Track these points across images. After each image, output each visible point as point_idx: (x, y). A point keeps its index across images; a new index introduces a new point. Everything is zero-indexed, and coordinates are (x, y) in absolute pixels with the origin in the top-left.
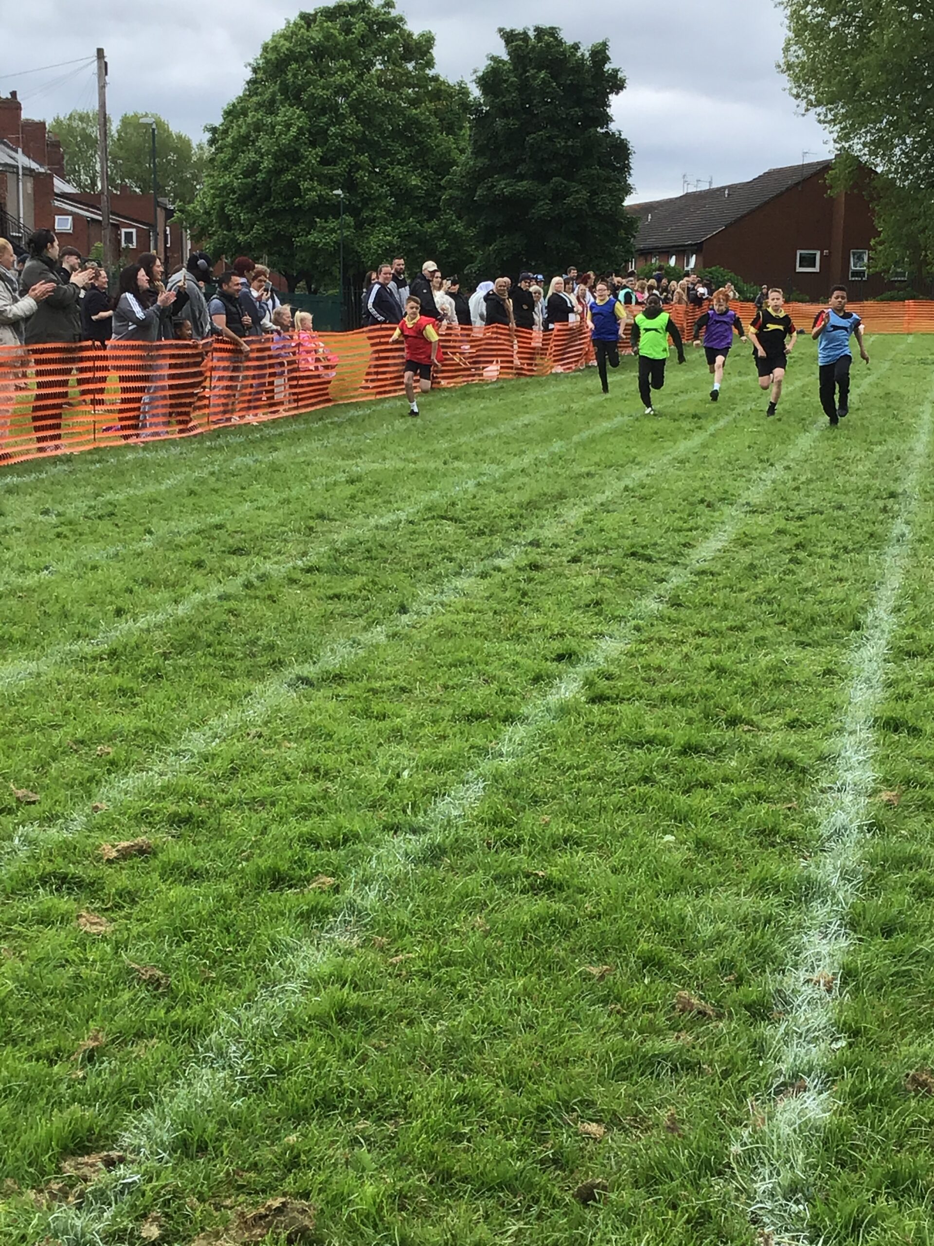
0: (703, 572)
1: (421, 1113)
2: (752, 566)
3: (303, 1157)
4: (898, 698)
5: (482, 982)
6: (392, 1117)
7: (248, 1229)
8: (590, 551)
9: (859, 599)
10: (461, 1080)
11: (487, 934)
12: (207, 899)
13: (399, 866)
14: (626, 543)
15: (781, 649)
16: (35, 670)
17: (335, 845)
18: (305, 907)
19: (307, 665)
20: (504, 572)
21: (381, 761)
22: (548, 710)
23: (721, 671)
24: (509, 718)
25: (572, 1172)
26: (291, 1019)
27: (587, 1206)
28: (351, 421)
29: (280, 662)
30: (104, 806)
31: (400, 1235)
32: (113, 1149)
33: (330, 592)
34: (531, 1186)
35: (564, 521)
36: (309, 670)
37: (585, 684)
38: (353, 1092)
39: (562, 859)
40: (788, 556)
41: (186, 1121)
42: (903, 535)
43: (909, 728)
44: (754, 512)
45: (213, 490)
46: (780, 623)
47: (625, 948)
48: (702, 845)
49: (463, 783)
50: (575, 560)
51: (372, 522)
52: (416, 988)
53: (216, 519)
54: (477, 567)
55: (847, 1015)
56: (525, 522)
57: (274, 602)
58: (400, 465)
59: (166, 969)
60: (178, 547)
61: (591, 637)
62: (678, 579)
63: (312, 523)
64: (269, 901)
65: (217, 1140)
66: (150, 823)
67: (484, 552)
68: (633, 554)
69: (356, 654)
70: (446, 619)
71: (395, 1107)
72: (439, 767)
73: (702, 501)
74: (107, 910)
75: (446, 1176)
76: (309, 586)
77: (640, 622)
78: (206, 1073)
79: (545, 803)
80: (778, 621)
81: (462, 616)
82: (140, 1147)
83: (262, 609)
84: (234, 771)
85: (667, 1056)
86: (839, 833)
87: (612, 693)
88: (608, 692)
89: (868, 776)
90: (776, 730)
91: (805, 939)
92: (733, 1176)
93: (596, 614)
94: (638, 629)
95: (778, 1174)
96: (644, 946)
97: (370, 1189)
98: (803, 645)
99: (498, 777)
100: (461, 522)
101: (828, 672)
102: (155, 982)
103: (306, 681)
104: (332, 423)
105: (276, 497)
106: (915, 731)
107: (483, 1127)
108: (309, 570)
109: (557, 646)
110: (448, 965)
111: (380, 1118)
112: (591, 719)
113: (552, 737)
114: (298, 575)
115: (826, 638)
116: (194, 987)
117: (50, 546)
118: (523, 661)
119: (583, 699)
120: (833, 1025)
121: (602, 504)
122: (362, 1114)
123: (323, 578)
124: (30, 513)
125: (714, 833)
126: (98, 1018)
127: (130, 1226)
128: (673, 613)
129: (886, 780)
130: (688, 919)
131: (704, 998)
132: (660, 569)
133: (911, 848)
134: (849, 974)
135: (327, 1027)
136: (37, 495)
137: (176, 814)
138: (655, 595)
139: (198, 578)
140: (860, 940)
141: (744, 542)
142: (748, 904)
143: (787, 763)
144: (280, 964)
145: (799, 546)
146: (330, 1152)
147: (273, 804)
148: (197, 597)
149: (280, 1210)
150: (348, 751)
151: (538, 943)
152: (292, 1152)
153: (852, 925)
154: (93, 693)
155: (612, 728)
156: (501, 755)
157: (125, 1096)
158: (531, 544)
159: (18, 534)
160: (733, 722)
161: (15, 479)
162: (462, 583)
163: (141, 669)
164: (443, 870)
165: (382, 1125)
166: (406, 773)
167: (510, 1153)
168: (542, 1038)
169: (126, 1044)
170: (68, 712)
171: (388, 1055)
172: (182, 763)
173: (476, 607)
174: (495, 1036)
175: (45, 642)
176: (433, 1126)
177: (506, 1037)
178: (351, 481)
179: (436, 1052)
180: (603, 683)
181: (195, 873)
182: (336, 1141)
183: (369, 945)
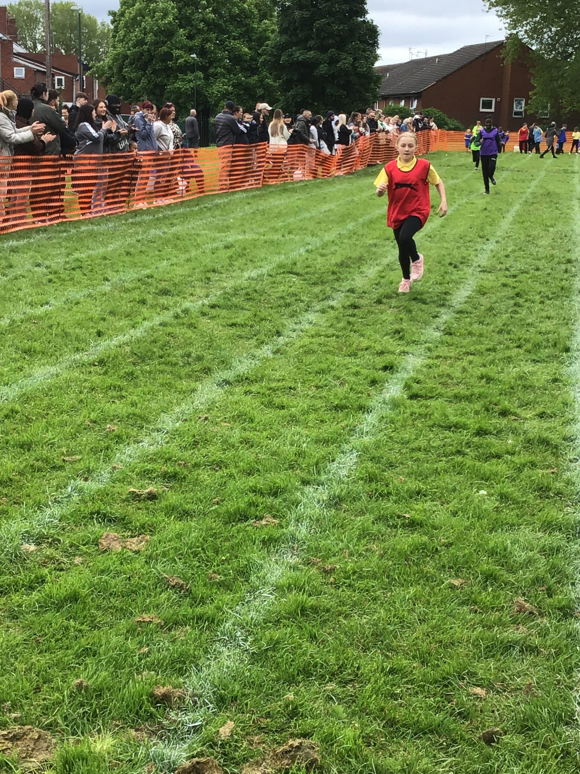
0: (460, 312)
1: (369, 680)
2: (491, 309)
3: (300, 709)
6: (349, 682)
7: (279, 760)
8: (388, 297)
10: (387, 656)
11: (382, 556)
12: (201, 530)
13: (317, 510)
15: (522, 364)
16: (55, 372)
19: (225, 371)
20: (336, 309)
21: (288, 438)
22: (384, 402)
23: (489, 380)
24: (363, 409)
26: (270, 614)
27: (490, 746)
29: (209, 369)
30: (120, 466)
31: (374, 764)
33: (230, 322)
34: (449, 731)
35: (366, 276)
36: (229, 375)
37: (404, 387)
38: (322, 665)
39: (419, 506)
40: (512, 302)
44: (484, 272)
45: (141, 252)
46: (519, 347)
47: (470, 567)
48: (504, 497)
49: (343, 452)
50: (379, 302)
51: (246, 275)
53: (148, 272)
54: (318, 306)
56: (342, 276)
57: (195, 328)
58: (256, 237)
59: (185, 579)
60: (127, 291)
61: (400, 354)
62: (446, 315)
63: (209, 275)
66: (150, 478)
67: (321, 296)
68: (415, 299)
69: (255, 365)
70: (306, 341)
71: (350, 675)
72: (326, 442)
73: (450, 264)
75: (392, 723)
76: (215, 317)
77: (430, 345)
78: (224, 650)
79: (397, 467)
80: (515, 345)
81: (317, 340)
83: (189, 333)
84: (196, 443)
85: (517, 643)
87: (423, 392)
88: (420, 392)
90: (532, 419)
93: (400, 339)
94: (429, 349)
97: (349, 732)
98: (535, 361)
99: (366, 449)
100: (301, 275)
101: (555, 380)
102: (180, 588)
103: (227, 382)
104: (205, 207)
105: (183, 257)
107: (408, 689)
108: (213, 307)
109: (380, 361)
110: (361, 577)
111: (341, 682)
112: (413, 410)
113: (392, 422)
114: (206, 310)
115: (548, 357)
116: (207, 591)
117: (46, 288)
118: (362, 371)
119: (405, 396)
121: (388, 265)
122: (330, 679)
123: (224, 312)
124: (28, 266)
125: (509, 489)
128: (448, 338)
130: (508, 548)
131: (529, 602)
132: (434, 309)
136: (31, 253)
137: (166, 473)
138: (434, 326)
139: (145, 310)
141: (482, 292)
142: (543, 539)
143: (545, 442)
145: (518, 295)
146: (316, 705)
147: (226, 466)
148: (147, 324)
149: (298, 748)
150: (266, 431)
152: (292, 705)
154: (94, 388)
155: (428, 417)
156: (363, 434)
157: (177, 665)
158: (349, 291)
159: (24, 280)
160: (504, 413)
161: (14, 242)
162: (311, 316)
163: (122, 373)
164: (344, 512)
165: (344, 687)
166: (305, 445)
167: (430, 707)
168: (433, 628)
169: (170, 630)
170: (81, 401)
171: (336, 638)
172: (162, 437)
173: (323, 333)
174: (403, 626)
175: (57, 354)
176: (379, 689)
177: (409, 627)
178: (227, 247)
179: (367, 637)
180: (415, 386)
181: (187, 513)
182: (317, 698)
183: (308, 563)
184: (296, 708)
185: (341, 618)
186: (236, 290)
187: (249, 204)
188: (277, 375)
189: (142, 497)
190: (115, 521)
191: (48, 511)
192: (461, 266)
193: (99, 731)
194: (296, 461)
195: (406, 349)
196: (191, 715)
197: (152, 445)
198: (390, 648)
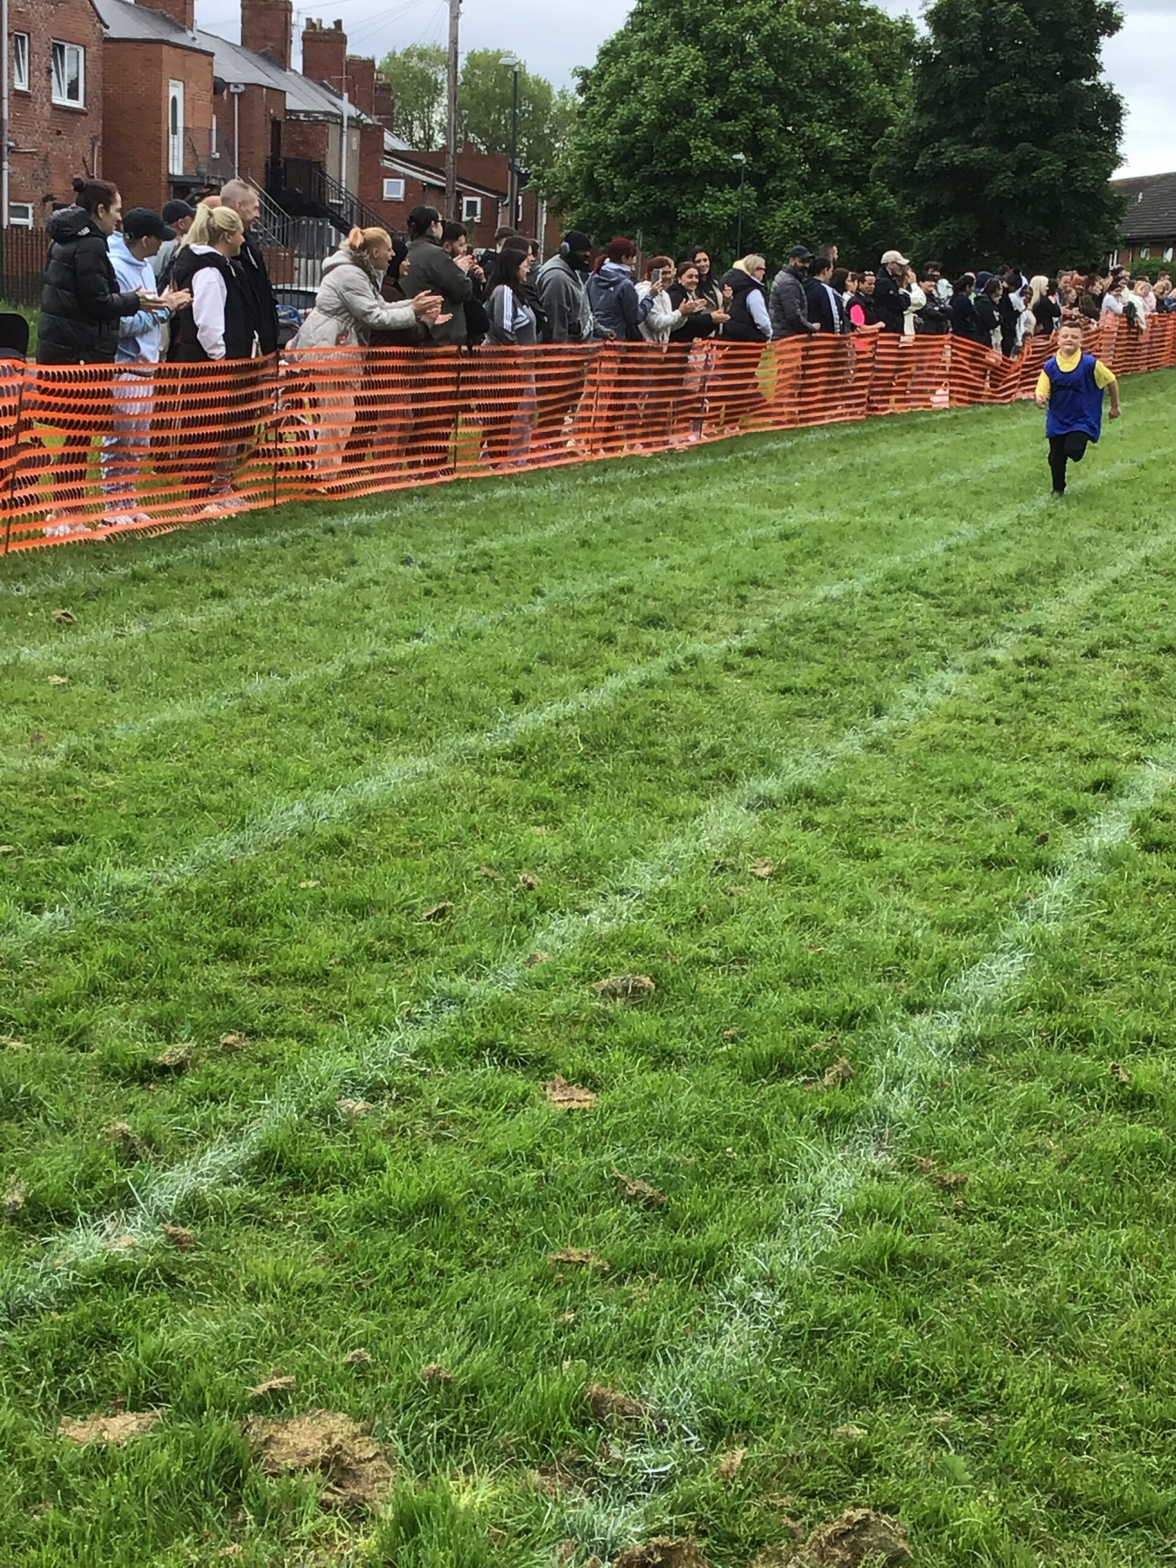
1: (1024, 1411)
6: (982, 1410)
8: (1110, 644)
10: (1063, 1365)
11: (1063, 1166)
13: (936, 1063)
14: (1155, 635)
16: (425, 770)
19: (766, 780)
20: (1001, 667)
21: (884, 917)
22: (1089, 856)
24: (1043, 867)
28: (770, 455)
29: (732, 775)
30: (542, 955)
33: (781, 684)
35: (1069, 603)
36: (771, 786)
37: (1134, 827)
38: (926, 1373)
39: (1142, 1065)
45: (611, 541)
49: (997, 952)
50: (1092, 654)
51: (820, 592)
53: (622, 580)
54: (963, 659)
56: (1018, 601)
57: (710, 693)
58: (845, 518)
60: (577, 615)
61: (1130, 762)
63: (744, 590)
67: (970, 641)
68: (1168, 651)
69: (828, 769)
70: (938, 727)
71: (983, 1397)
72: (964, 928)
75: (1066, 1498)
76: (751, 674)
81: (956, 725)
83: (698, 703)
88: (1166, 838)
93: (1131, 730)
99: (1044, 946)
100: (933, 597)
102: (645, 1200)
103: (768, 802)
104: (746, 457)
105: (693, 553)
107: (1104, 1434)
108: (749, 652)
109: (1088, 771)
110: (1019, 1203)
111: (963, 1410)
112: (1152, 874)
114: (735, 659)
117: (419, 606)
118: (1046, 790)
119: (1134, 845)
121: (1115, 581)
122: (941, 1403)
123: (769, 666)
124: (386, 563)
136: (394, 538)
139: (611, 656)
146: (909, 1453)
148: (615, 683)
151: (1133, 1181)
154: (501, 803)
158: (1030, 631)
159: (378, 589)
161: (363, 516)
162: (949, 679)
163: (556, 777)
164: (991, 1071)
165: (970, 1420)
166: (919, 933)
167: (1149, 1474)
168: (1165, 1316)
169: (620, 1281)
170: (473, 828)
171: (959, 1322)
172: (629, 905)
173: (970, 713)
174: (1100, 1309)
175: (432, 733)
176: (1043, 1428)
177: (1115, 1311)
178: (785, 537)
179: (1023, 1323)
180: (1158, 826)
181: (669, 1055)
182: (912, 1438)
183: (909, 1167)
184: (867, 1455)
185: (971, 1282)
187: (835, 452)
188: (873, 793)
190: (524, 1064)
191: (394, 1037)
193: (468, 1470)
194: (898, 965)
195: (1144, 751)
196: (652, 1454)
197: (609, 920)
198: (1070, 1349)
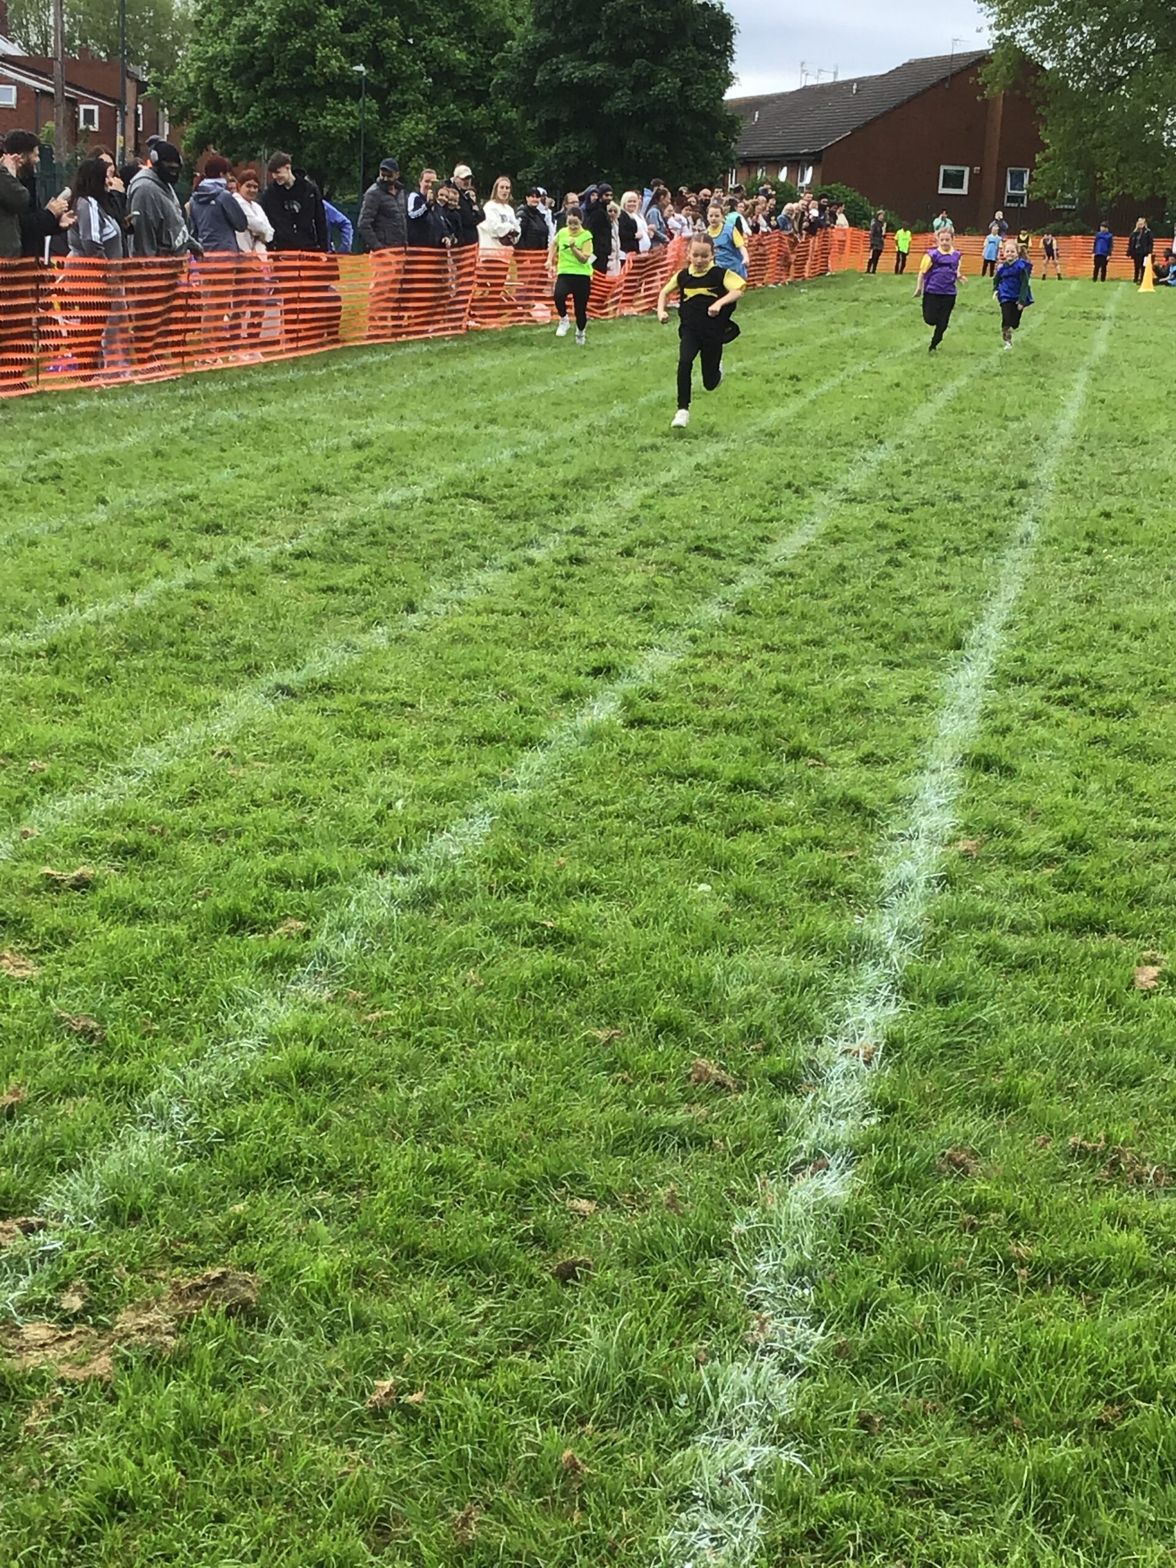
0: (781, 574)
1: (387, 1185)
2: (842, 568)
3: (249, 1227)
4: (995, 731)
5: (471, 1045)
6: (352, 1188)
7: (182, 1300)
8: (647, 544)
9: (963, 612)
10: (436, 1149)
11: (480, 990)
12: (154, 941)
13: (383, 911)
14: (690, 534)
15: (864, 669)
17: (308, 885)
18: (269, 955)
19: (288, 672)
20: (538, 565)
21: (370, 789)
22: (576, 733)
23: (787, 693)
24: (528, 742)
25: (555, 1250)
26: (245, 1077)
27: (567, 1285)
29: (257, 667)
30: (36, 831)
31: (354, 1310)
32: (32, 1214)
33: (323, 584)
34: (505, 1263)
35: (618, 505)
36: (291, 678)
37: (623, 705)
38: (311, 1161)
39: (576, 908)
40: (887, 556)
41: (116, 1185)
42: (1028, 535)
43: (1001, 768)
44: (851, 501)
45: (185, 451)
46: (870, 638)
47: (639, 1012)
48: (743, 897)
49: (466, 816)
50: (628, 552)
51: (381, 498)
52: (394, 1049)
53: (188, 489)
54: (505, 558)
55: (885, 1088)
56: (568, 504)
57: (254, 593)
58: (420, 427)
59: (102, 1021)
60: (139, 522)
61: (636, 648)
62: (750, 580)
63: (305, 498)
64: (226, 945)
65: (152, 1207)
66: (90, 853)
67: (516, 540)
68: (697, 548)
69: (351, 660)
70: (462, 621)
72: (438, 797)
73: (789, 485)
74: (35, 951)
76: (297, 575)
77: (698, 632)
78: (143, 1136)
79: (562, 843)
80: (863, 634)
81: (484, 619)
82: (63, 1212)
83: (236, 601)
84: (194, 795)
85: (675, 1130)
86: (903, 887)
87: (655, 716)
88: (650, 715)
89: (946, 821)
90: (846, 765)
91: (849, 1005)
92: (735, 1258)
93: (646, 620)
94: (694, 639)
95: (784, 1255)
96: (662, 1009)
97: (323, 1263)
98: (890, 665)
99: (508, 812)
100: (490, 501)
101: (917, 698)
102: (88, 1034)
103: (286, 690)
104: (339, 370)
105: (263, 463)
106: (1008, 771)
107: (459, 1201)
108: (299, 556)
109: (594, 658)
110: (432, 1024)
111: (341, 1189)
112: (627, 745)
113: (577, 767)
114: (284, 561)
115: (919, 658)
116: (134, 1040)
118: (550, 675)
119: (620, 722)
120: (866, 1100)
121: (666, 485)
122: (319, 1185)
123: (315, 566)
125: (760, 883)
126: (20, 1071)
127: (49, 1296)
128: (739, 622)
129: (967, 827)
130: (716, 978)
131: (725, 1068)
132: (727, 567)
133: (984, 905)
134: (893, 1045)
135: (287, 1089)
137: (121, 844)
138: (720, 599)
139: (161, 560)
140: (912, 1007)
141: (835, 538)
142: (787, 965)
143: (854, 805)
144: (236, 1019)
145: (902, 545)
146: (281, 1224)
147: (238, 835)
148: (159, 584)
149: (219, 1281)
150: (332, 777)
151: (538, 1002)
152: (237, 1222)
153: (904, 990)
154: (26, 698)
155: (650, 758)
156: (515, 786)
157: (48, 1157)
158: (574, 532)
160: (795, 754)
162: (486, 577)
163: (86, 669)
164: (435, 917)
165: (342, 1196)
166: (399, 803)
167: (486, 1229)
168: (535, 1106)
171: (355, 1121)
172: (133, 785)
173: (499, 607)
174: (481, 1104)
176: (400, 1197)
177: (492, 1106)
178: (359, 446)
179: (410, 1119)
180: (645, 704)
182: (288, 1213)
183: (339, 998)
185: (373, 1090)
186: (352, 524)
187: (430, 365)
188: (388, 681)
189: (64, 885)
192: (809, 490)
195: (648, 637)
